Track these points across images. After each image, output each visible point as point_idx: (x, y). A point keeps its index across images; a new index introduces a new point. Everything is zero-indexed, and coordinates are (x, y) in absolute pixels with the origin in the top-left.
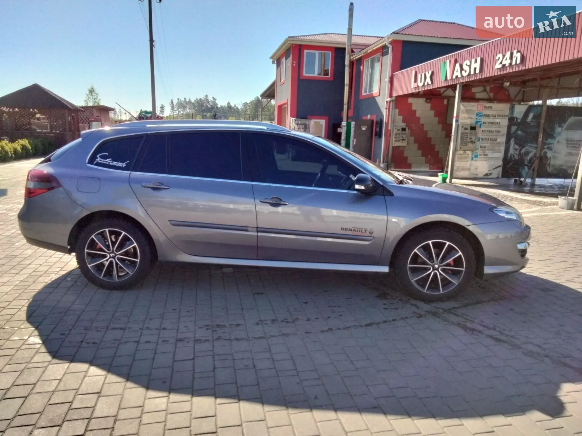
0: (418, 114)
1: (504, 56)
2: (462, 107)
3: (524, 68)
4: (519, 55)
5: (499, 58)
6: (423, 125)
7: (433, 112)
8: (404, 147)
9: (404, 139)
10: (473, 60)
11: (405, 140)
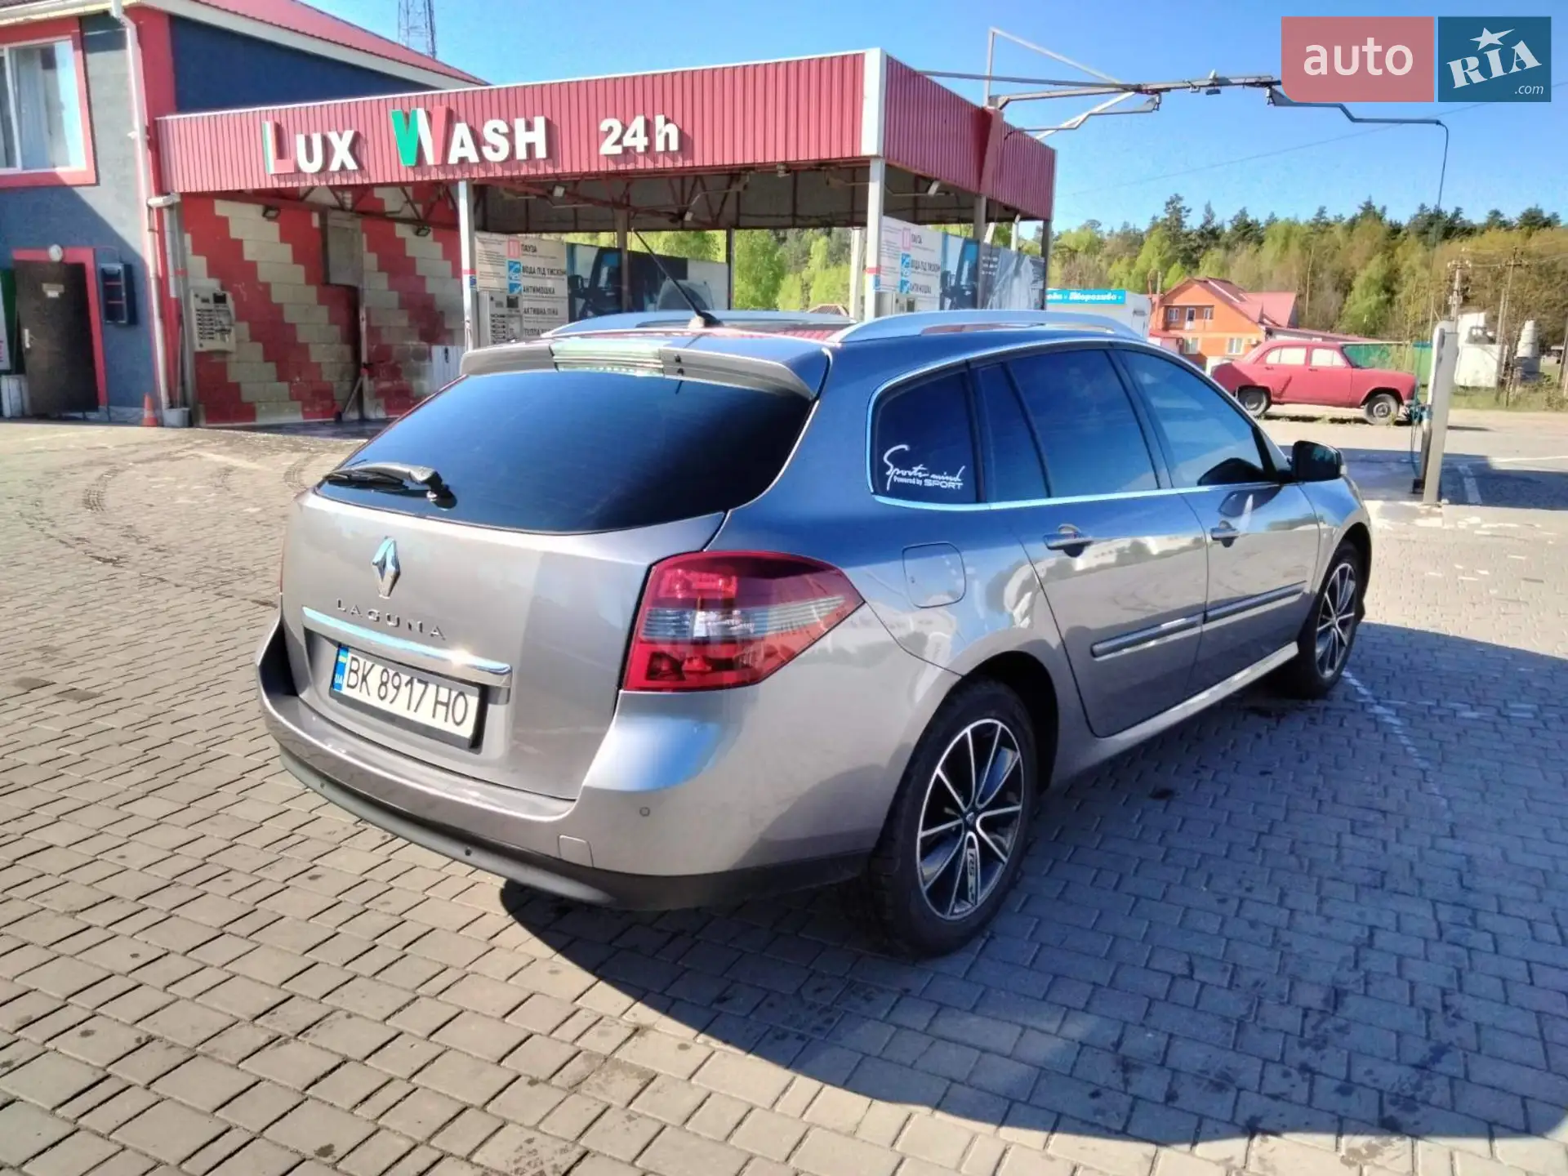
0: (249, 254)
1: (625, 129)
2: (478, 246)
3: (688, 164)
4: (673, 130)
5: (611, 129)
6: (267, 286)
7: (287, 249)
8: (224, 353)
9: (227, 327)
10: (520, 124)
11: (229, 331)
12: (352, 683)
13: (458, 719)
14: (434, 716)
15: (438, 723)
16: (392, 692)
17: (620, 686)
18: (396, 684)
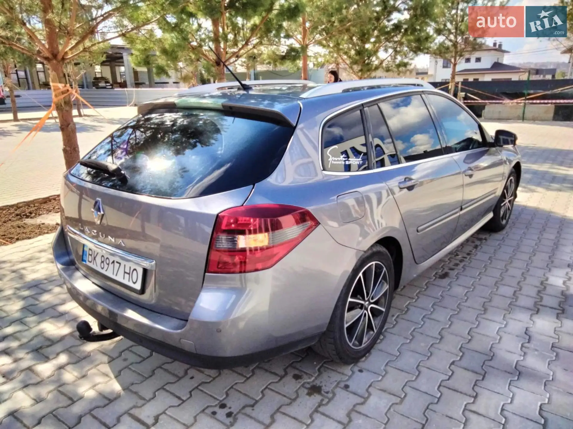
12: (90, 260)
13: (134, 281)
14: (124, 279)
15: (126, 282)
16: (106, 266)
17: (205, 272)
18: (108, 262)
